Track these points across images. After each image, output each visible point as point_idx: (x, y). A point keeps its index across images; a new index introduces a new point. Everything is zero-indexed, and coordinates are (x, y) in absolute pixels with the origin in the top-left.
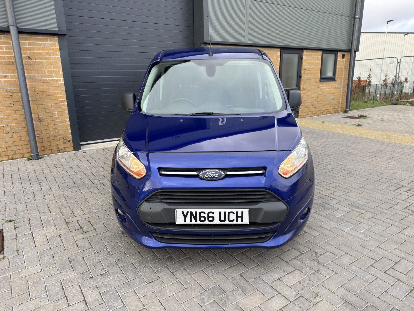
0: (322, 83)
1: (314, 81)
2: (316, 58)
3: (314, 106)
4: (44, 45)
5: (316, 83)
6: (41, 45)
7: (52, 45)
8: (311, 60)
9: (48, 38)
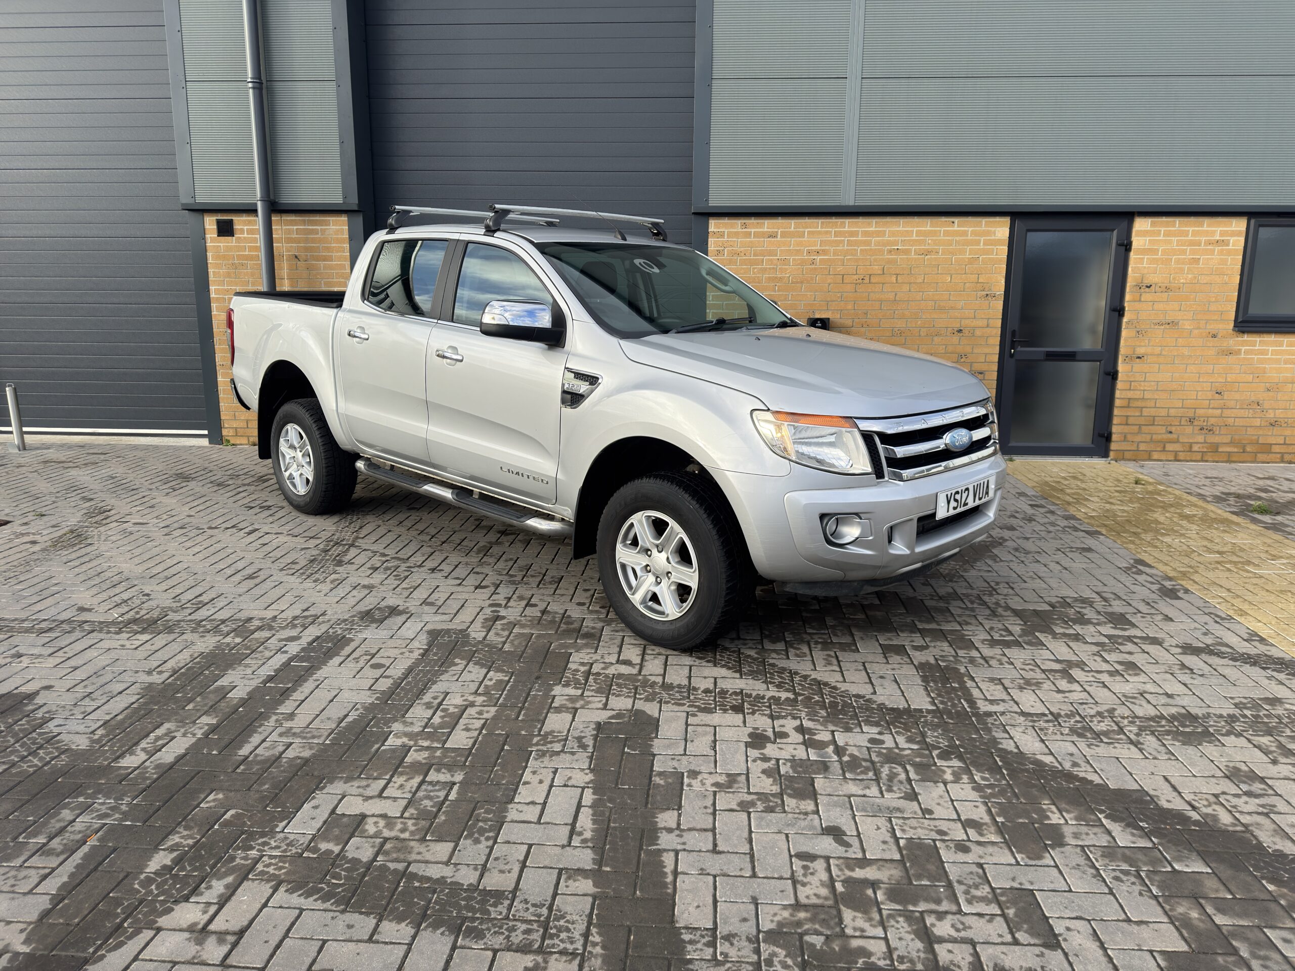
0: (1246, 337)
1: (1196, 331)
2: (1210, 243)
3: (1196, 423)
4: (323, 231)
5: (1214, 336)
6: (317, 234)
7: (337, 232)
8: (1184, 252)
9: (332, 219)
